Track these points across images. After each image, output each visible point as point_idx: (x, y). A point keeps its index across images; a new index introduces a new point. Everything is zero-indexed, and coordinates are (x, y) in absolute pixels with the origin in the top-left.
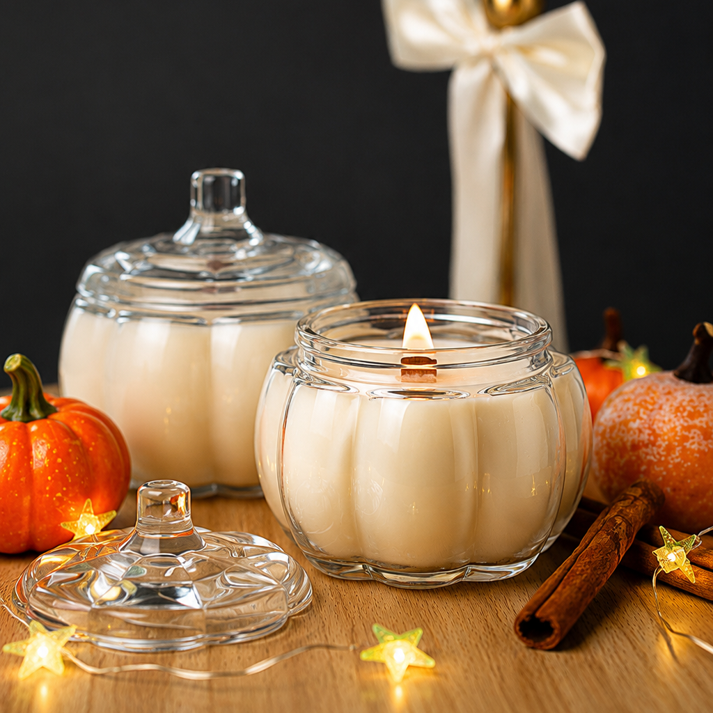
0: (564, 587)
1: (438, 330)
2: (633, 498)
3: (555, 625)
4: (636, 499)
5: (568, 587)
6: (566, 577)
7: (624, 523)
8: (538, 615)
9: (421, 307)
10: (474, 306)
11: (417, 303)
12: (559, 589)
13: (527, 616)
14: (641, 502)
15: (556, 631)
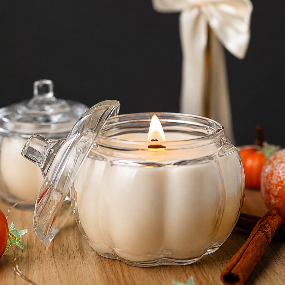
0: (244, 258)
1: (168, 128)
2: (273, 215)
3: (241, 277)
4: (274, 215)
5: (246, 258)
6: (244, 253)
7: (269, 227)
8: (233, 272)
9: (158, 116)
10: (190, 116)
11: (156, 114)
12: (241, 259)
13: (227, 273)
14: (277, 217)
15: (241, 280)
